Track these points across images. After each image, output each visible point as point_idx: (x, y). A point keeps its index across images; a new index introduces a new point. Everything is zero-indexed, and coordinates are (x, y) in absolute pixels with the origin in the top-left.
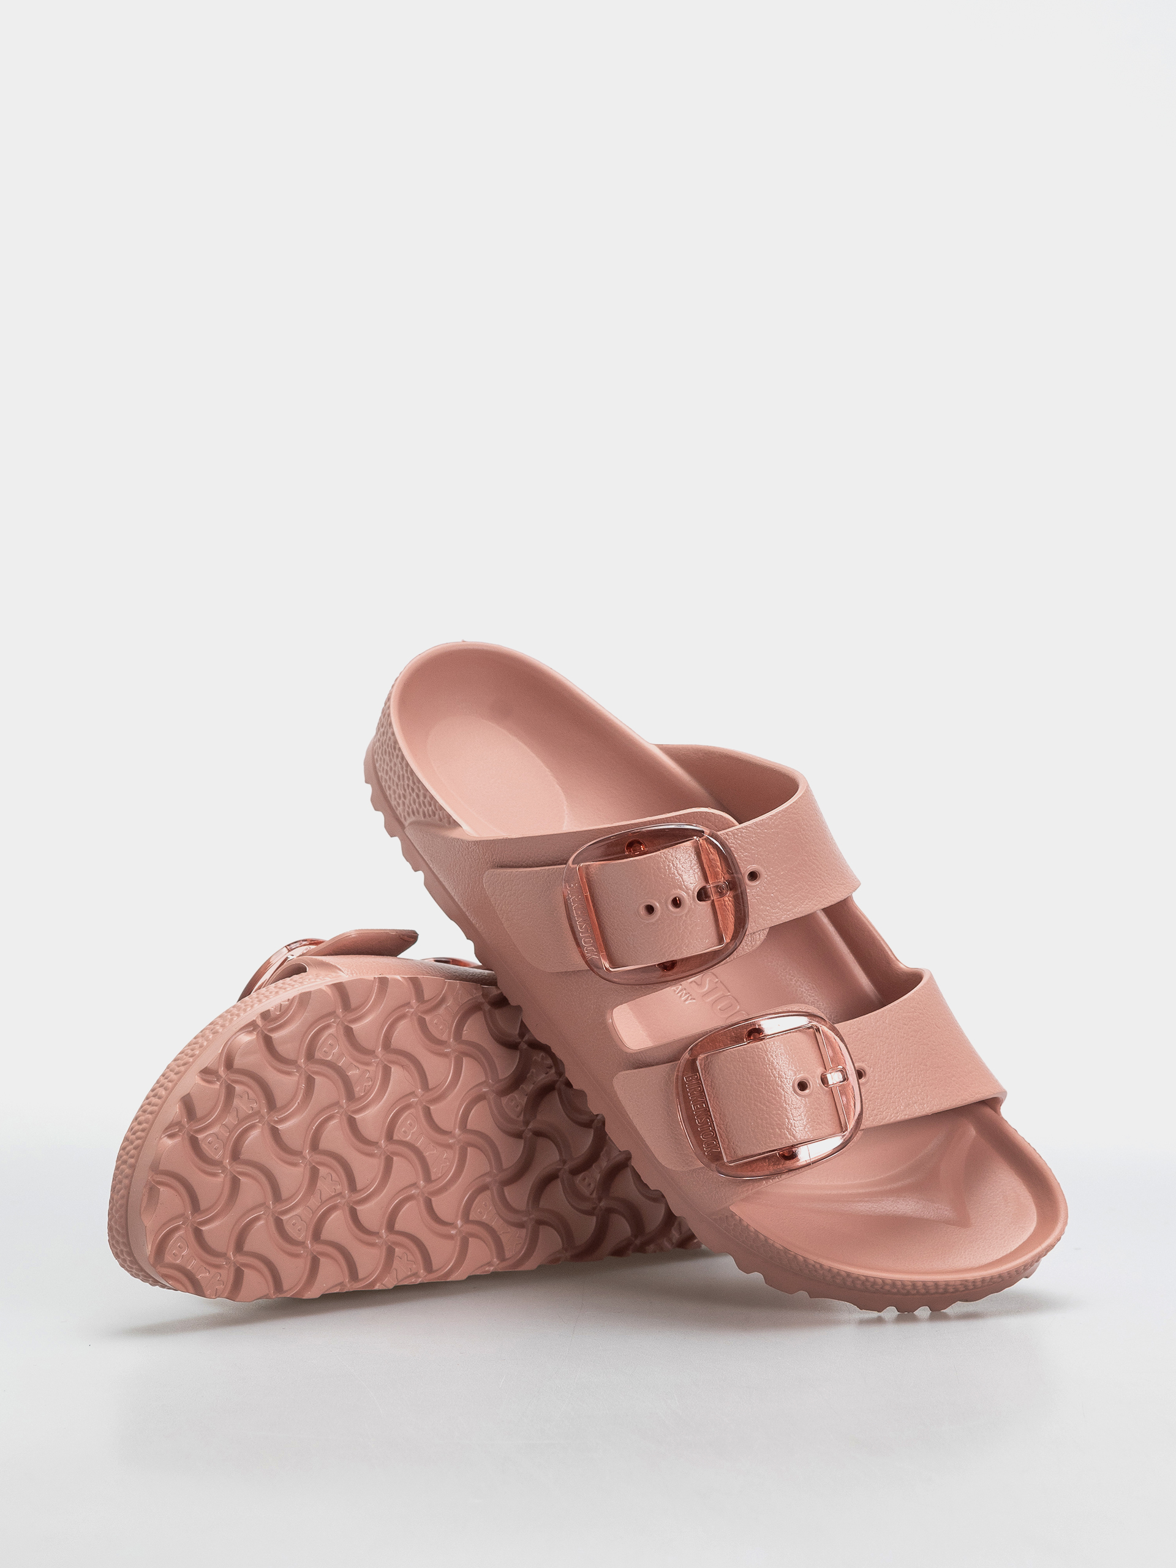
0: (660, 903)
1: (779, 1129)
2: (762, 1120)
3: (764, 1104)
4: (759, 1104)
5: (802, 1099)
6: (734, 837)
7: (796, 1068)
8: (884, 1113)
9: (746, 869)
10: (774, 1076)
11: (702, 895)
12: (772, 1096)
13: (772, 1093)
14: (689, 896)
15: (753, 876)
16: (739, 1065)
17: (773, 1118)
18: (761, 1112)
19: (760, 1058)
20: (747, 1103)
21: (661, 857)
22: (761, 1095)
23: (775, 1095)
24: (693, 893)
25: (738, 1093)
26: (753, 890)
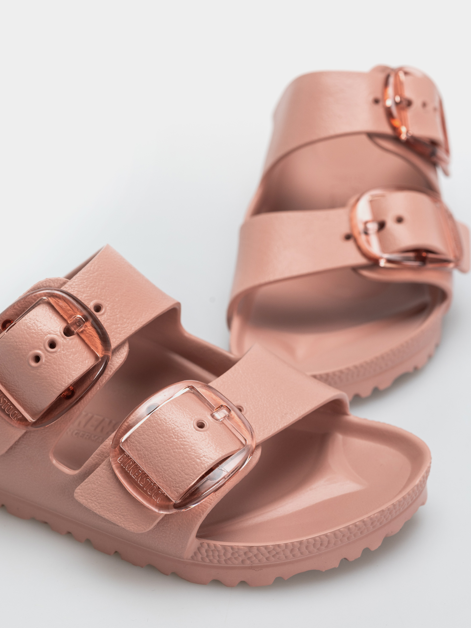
0: (40, 349)
1: (199, 459)
2: (184, 459)
3: (180, 448)
4: (176, 450)
5: (205, 433)
6: (72, 288)
7: (190, 415)
8: (269, 427)
9: (91, 306)
10: (178, 427)
11: (68, 332)
12: (183, 440)
13: (181, 438)
14: (58, 336)
15: (98, 308)
16: (150, 432)
17: (191, 454)
18: (180, 455)
19: (162, 420)
20: (168, 454)
21: (26, 320)
22: (175, 443)
23: (185, 438)
24: (60, 333)
25: (159, 451)
26: (102, 317)
